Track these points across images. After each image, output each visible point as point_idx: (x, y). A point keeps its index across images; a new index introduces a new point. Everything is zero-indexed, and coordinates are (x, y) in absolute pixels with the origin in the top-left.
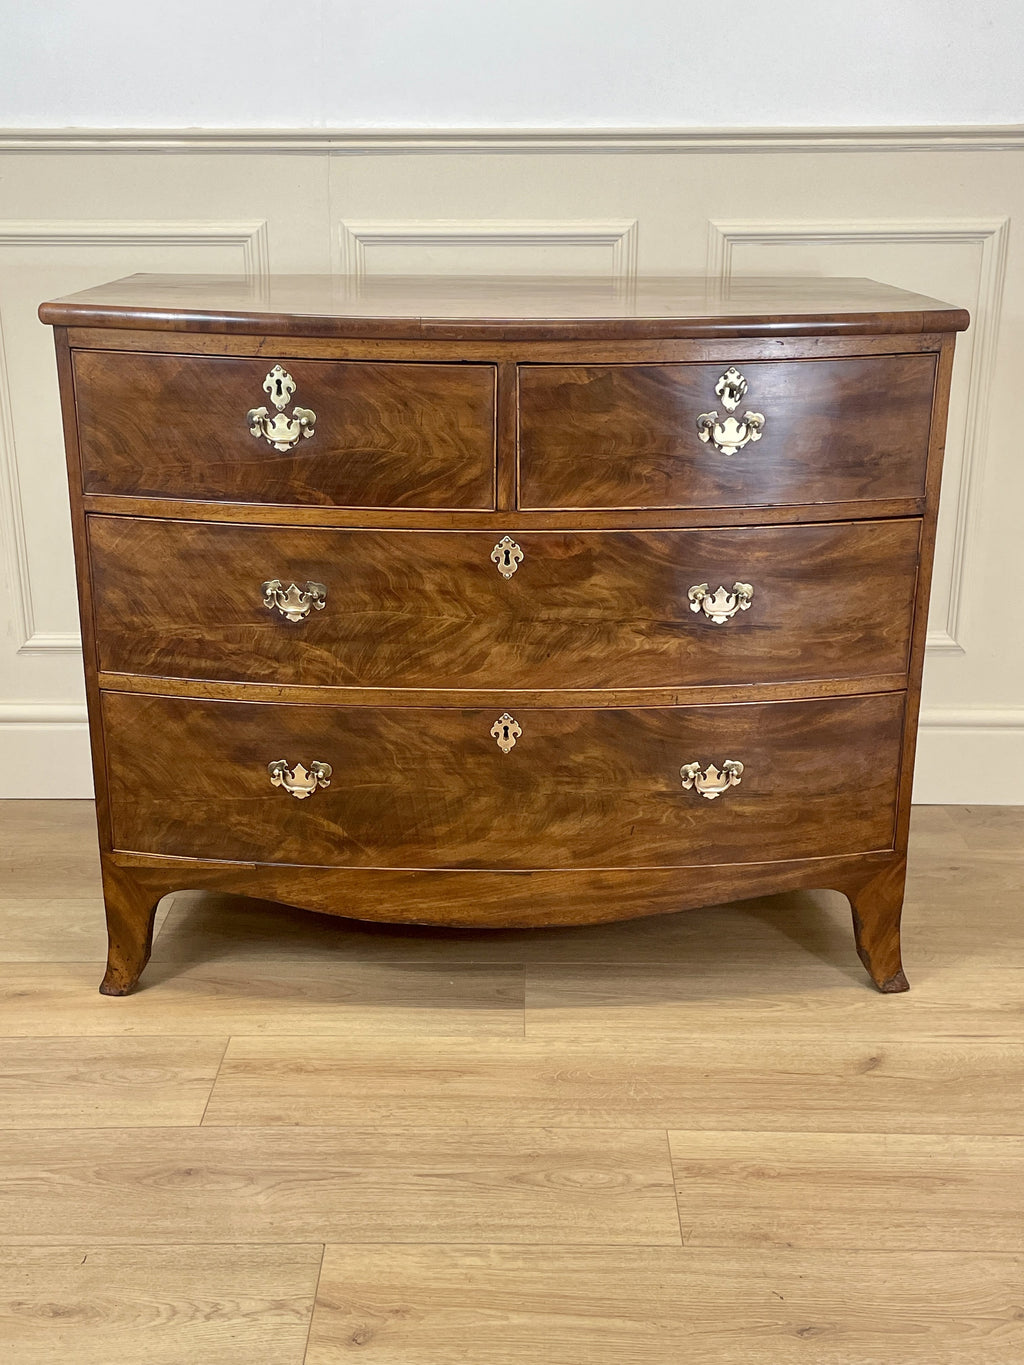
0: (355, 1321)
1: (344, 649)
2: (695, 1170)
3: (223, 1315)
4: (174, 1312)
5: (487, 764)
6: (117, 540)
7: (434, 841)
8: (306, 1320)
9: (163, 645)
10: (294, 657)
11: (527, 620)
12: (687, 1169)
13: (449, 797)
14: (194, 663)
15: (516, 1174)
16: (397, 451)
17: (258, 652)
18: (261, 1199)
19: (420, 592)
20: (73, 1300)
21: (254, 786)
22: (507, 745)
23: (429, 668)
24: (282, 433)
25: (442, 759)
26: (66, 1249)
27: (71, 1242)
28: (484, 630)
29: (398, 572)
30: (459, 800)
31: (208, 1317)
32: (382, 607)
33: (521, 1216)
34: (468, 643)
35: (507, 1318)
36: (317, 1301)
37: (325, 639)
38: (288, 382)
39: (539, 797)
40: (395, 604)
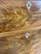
5: (24, 41)
11: (31, 17)
13: (19, 47)
19: (13, 13)
22: (27, 37)
23: (16, 27)
25: (18, 41)
28: (25, 19)
29: (9, 9)
30: (20, 47)
32: (6, 17)
39: (31, 43)
40: (9, 16)
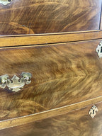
1: (39, 98)
10: (17, 106)
16: (64, 3)
19: (69, 68)
23: (72, 97)
28: (91, 79)
29: (61, 62)
32: (55, 78)
34: (86, 84)
37: (31, 96)
39: (100, 127)
40: (60, 75)
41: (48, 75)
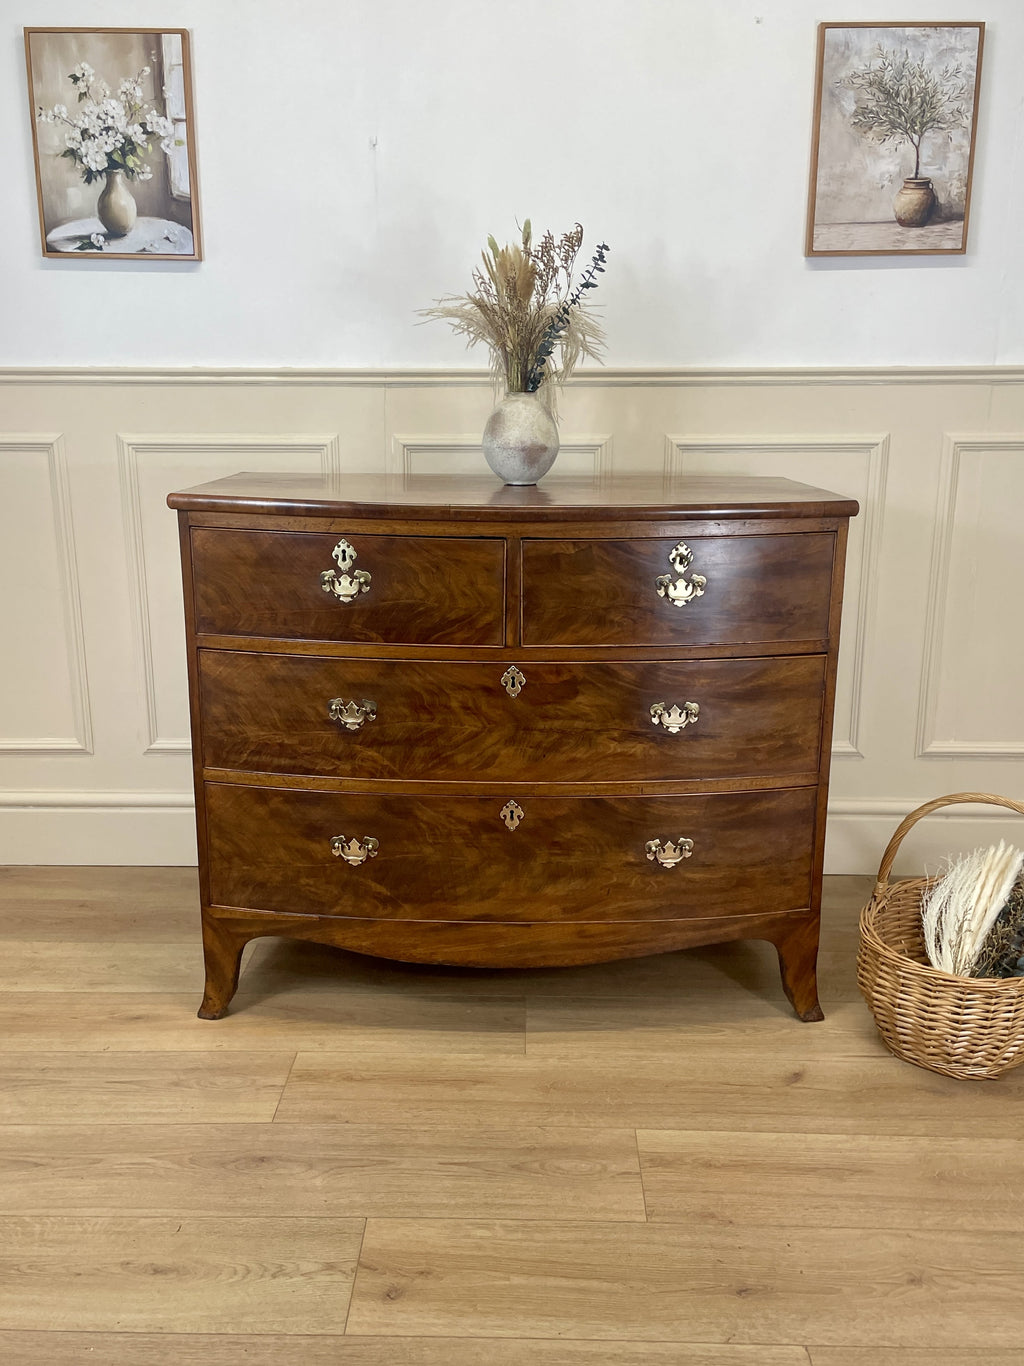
0: (388, 1280)
1: (389, 751)
2: (659, 1161)
3: (285, 1275)
4: (248, 1271)
5: (498, 840)
6: (221, 669)
7: (456, 899)
8: (351, 1279)
9: (252, 748)
10: (352, 756)
11: (527, 729)
12: (651, 1160)
13: (468, 865)
14: (276, 761)
15: (516, 1163)
16: (431, 602)
17: (325, 753)
18: (318, 1182)
19: (448, 708)
20: (168, 1261)
21: (320, 856)
22: (512, 825)
23: (453, 766)
24: (345, 589)
25: (463, 835)
26: (165, 1220)
27: (170, 1215)
28: (495, 736)
29: (431, 693)
30: (476, 868)
31: (274, 1276)
32: (418, 720)
33: (521, 1196)
34: (484, 746)
35: (508, 1279)
36: (359, 1263)
37: (374, 743)
38: (350, 551)
39: (537, 865)
40: (429, 717)
41: (406, 711)
